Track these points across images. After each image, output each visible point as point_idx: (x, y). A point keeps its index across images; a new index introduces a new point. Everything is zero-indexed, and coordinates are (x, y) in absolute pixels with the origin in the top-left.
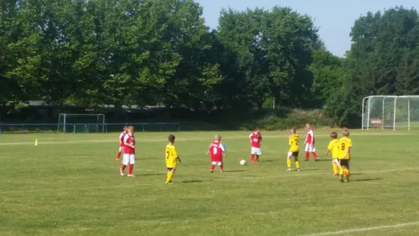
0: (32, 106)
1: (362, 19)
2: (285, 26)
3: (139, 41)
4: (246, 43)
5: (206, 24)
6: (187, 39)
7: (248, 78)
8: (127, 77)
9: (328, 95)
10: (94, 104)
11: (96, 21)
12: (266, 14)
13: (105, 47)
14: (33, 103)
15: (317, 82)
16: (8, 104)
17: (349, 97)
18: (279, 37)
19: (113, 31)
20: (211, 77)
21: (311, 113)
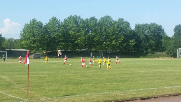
0: (83, 51)
1: (177, 26)
2: (154, 28)
3: (112, 33)
4: (143, 33)
5: (131, 28)
6: (126, 32)
7: (143, 43)
8: (108, 43)
9: (167, 48)
10: (100, 50)
11: (100, 27)
12: (148, 25)
13: (103, 34)
14: (83, 50)
15: (164, 44)
16: (76, 50)
17: (173, 49)
18: (152, 32)
19: (105, 30)
20: (132, 43)
21: (162, 53)
